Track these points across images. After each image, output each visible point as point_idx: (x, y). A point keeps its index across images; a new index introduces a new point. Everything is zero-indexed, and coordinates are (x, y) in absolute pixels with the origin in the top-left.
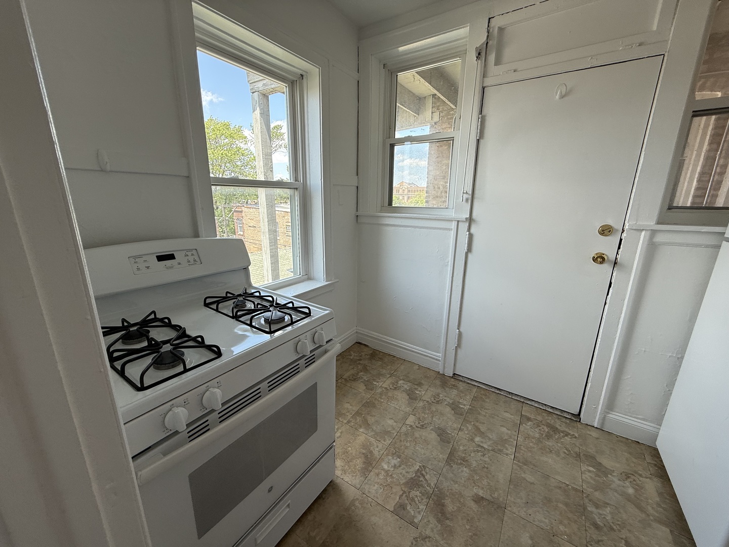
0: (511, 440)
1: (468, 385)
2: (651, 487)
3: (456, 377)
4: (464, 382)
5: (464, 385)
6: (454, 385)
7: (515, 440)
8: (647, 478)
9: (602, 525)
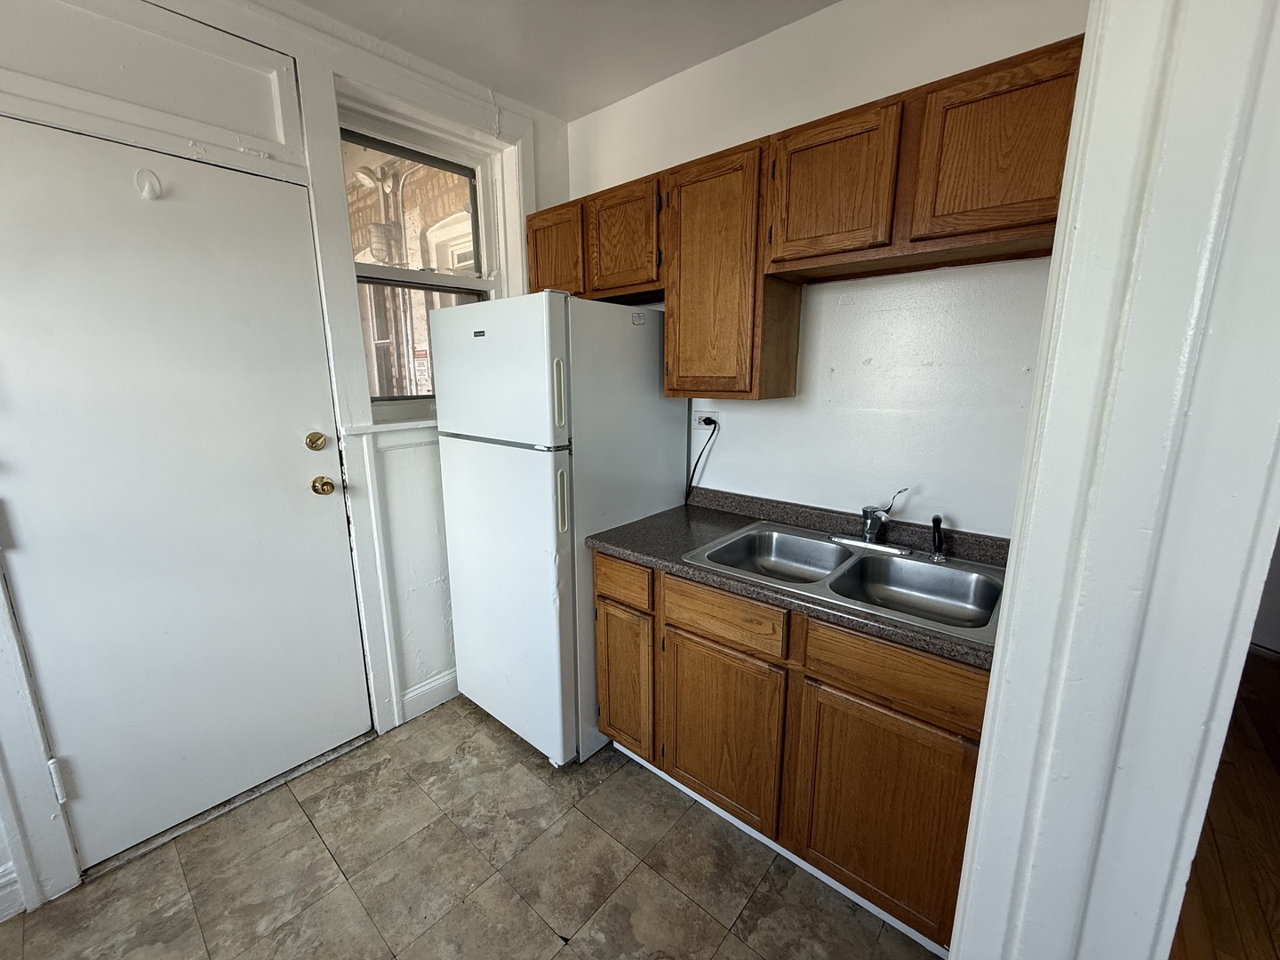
0: (318, 858)
1: (143, 860)
2: (482, 738)
3: (94, 874)
4: (129, 862)
5: (136, 867)
6: (107, 896)
7: (322, 852)
8: (474, 734)
9: (483, 826)
